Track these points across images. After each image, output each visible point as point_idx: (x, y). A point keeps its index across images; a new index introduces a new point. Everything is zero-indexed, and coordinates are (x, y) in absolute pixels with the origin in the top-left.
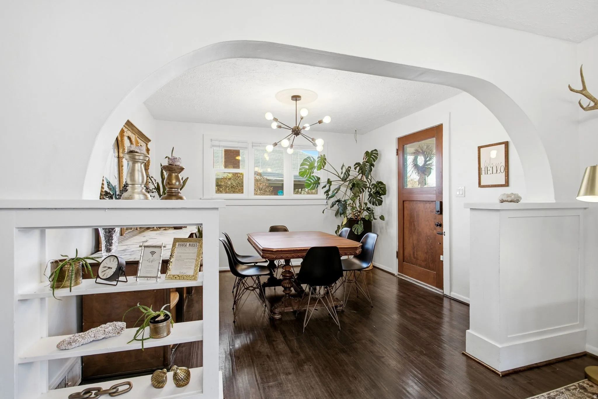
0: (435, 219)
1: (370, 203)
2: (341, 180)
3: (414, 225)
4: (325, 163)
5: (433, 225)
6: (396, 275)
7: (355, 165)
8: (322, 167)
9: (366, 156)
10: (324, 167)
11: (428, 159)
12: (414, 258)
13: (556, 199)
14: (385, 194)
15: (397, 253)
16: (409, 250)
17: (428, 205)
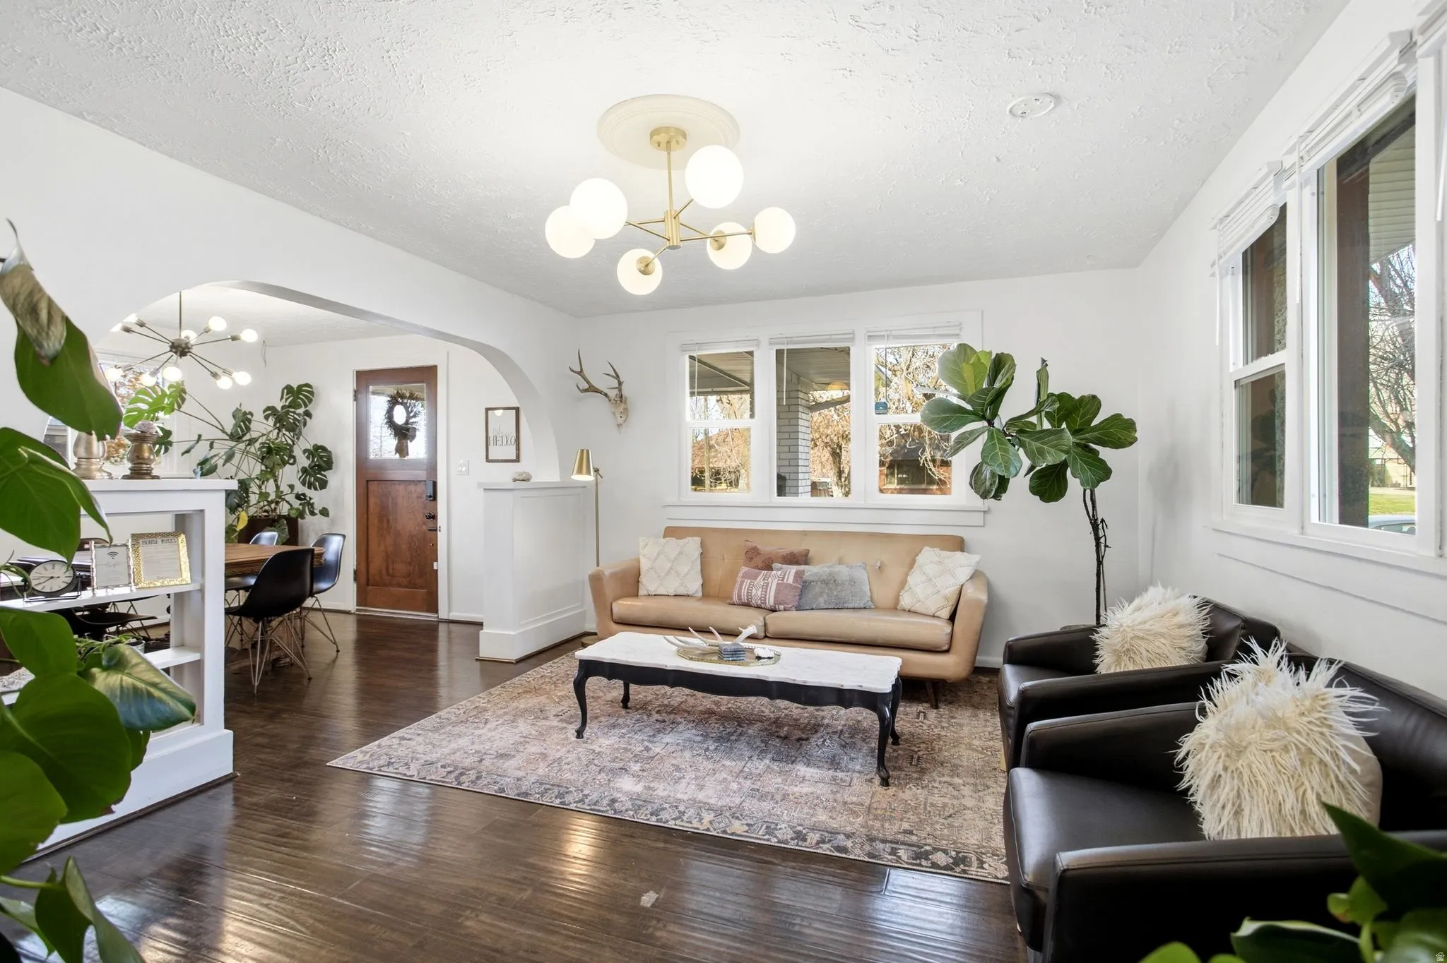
0: (424, 508)
1: (304, 485)
2: (228, 438)
3: (388, 521)
4: (183, 400)
5: (420, 517)
6: (353, 611)
7: (264, 412)
8: (176, 407)
9: (287, 394)
10: (180, 407)
11: (412, 414)
12: (388, 574)
13: (561, 478)
14: (330, 468)
15: (355, 572)
16: (377, 562)
17: (412, 488)
